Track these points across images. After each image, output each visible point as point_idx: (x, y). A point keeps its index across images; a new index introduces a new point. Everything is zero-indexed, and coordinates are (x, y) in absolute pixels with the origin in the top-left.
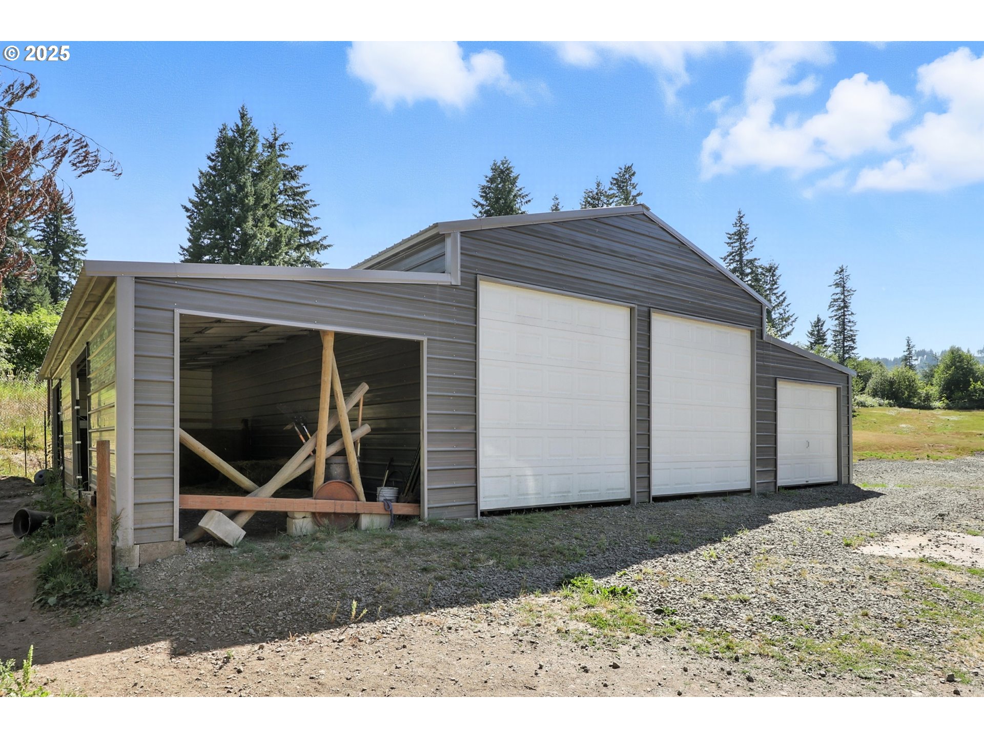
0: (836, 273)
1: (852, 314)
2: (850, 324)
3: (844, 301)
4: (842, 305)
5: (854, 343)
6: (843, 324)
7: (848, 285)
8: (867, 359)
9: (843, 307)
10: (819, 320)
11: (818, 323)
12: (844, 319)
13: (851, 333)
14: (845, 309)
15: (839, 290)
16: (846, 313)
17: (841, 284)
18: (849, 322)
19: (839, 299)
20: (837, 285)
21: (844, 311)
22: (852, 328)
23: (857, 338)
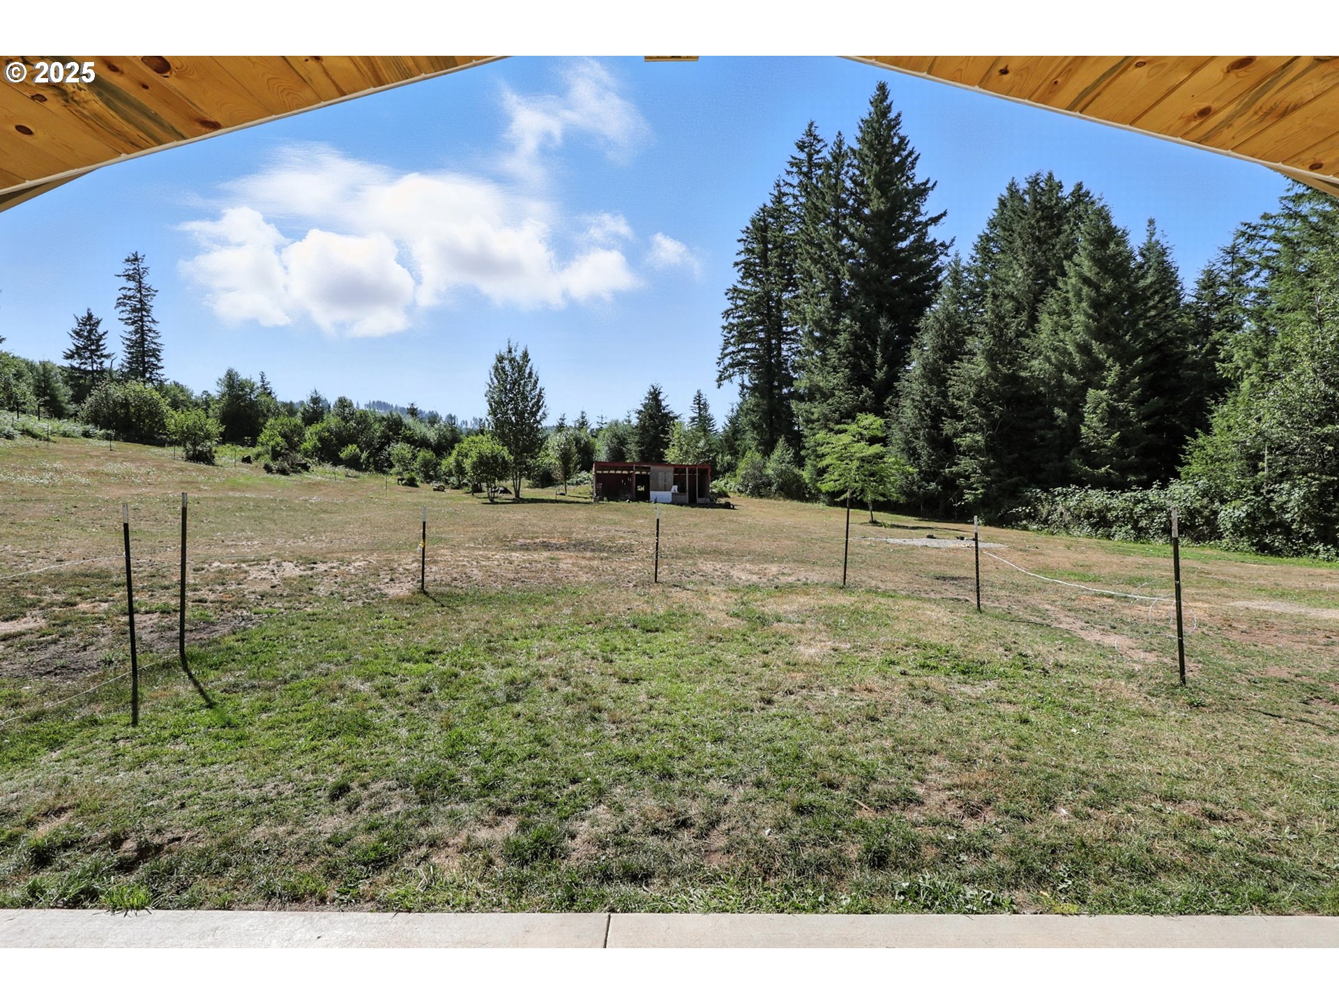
0: (127, 260)
1: (154, 321)
2: (150, 334)
3: (141, 301)
4: (139, 306)
5: (159, 360)
6: (141, 331)
7: (147, 281)
8: (176, 384)
9: (141, 310)
10: (90, 317)
11: (89, 322)
12: (142, 326)
13: (154, 346)
14: (144, 313)
15: (132, 284)
16: (146, 319)
17: (136, 276)
18: (150, 331)
19: (134, 297)
20: (129, 277)
21: (143, 315)
22: (155, 341)
23: (162, 355)
